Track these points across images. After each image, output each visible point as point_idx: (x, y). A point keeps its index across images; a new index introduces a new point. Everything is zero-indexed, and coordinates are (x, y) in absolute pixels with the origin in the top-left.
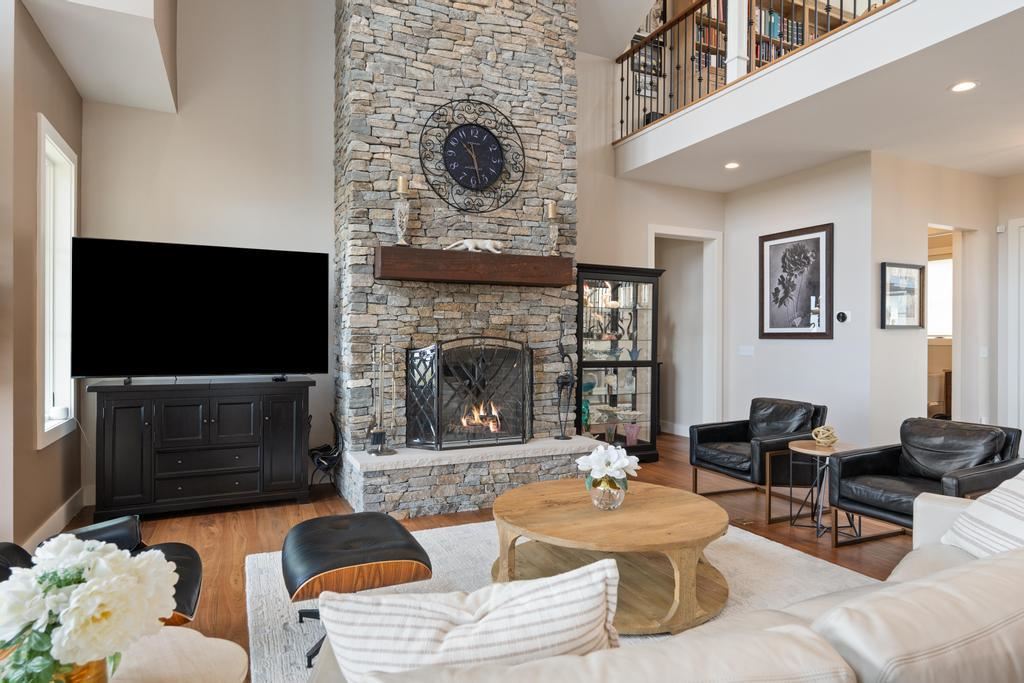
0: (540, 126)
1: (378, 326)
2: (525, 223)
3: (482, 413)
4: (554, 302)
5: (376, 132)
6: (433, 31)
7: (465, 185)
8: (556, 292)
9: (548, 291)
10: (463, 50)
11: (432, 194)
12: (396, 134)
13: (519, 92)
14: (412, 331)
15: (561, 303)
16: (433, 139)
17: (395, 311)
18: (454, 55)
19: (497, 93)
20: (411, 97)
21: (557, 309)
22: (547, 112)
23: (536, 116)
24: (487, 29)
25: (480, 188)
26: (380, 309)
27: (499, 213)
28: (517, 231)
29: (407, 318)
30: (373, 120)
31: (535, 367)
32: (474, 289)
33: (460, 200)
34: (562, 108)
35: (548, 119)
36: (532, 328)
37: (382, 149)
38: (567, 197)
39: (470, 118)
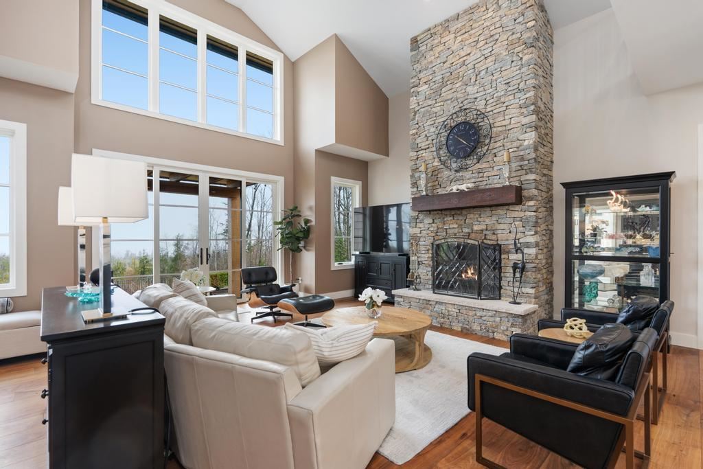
0: (505, 104)
1: (420, 233)
2: (495, 168)
3: (472, 272)
4: (516, 214)
5: (419, 145)
6: (443, 84)
7: (458, 157)
8: (518, 208)
9: (511, 208)
10: (457, 85)
11: (442, 166)
12: (427, 143)
13: (491, 90)
14: (434, 235)
15: (522, 214)
16: (442, 139)
17: (427, 226)
18: (453, 91)
19: (476, 98)
20: (433, 122)
21: (518, 219)
22: (510, 93)
23: (502, 100)
24: (470, 66)
25: (467, 156)
26: (421, 225)
27: (478, 166)
28: (489, 174)
29: (432, 229)
30: (418, 140)
31: (503, 256)
32: (464, 212)
33: (454, 165)
34: (522, 86)
35: (511, 97)
36: (500, 232)
37: (422, 152)
38: (526, 143)
39: (460, 120)
